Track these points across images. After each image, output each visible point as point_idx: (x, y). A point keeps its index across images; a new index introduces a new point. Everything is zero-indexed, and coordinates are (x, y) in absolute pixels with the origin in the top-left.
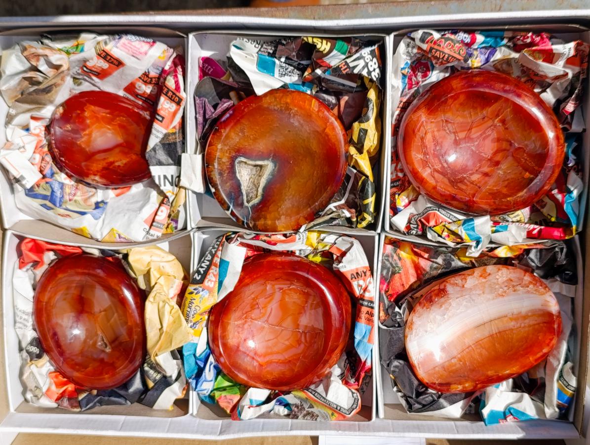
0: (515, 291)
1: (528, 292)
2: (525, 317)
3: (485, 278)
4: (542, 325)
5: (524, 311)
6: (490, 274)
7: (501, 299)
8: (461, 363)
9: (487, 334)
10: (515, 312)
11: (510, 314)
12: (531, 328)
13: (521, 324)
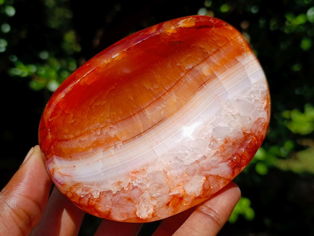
0: (119, 183)
1: (99, 185)
2: (97, 145)
3: (174, 196)
4: (71, 136)
5: (100, 154)
6: (168, 205)
7: (137, 167)
8: (178, 65)
9: (148, 113)
10: (112, 151)
11: (118, 147)
12: (87, 129)
13: (102, 133)
